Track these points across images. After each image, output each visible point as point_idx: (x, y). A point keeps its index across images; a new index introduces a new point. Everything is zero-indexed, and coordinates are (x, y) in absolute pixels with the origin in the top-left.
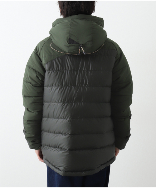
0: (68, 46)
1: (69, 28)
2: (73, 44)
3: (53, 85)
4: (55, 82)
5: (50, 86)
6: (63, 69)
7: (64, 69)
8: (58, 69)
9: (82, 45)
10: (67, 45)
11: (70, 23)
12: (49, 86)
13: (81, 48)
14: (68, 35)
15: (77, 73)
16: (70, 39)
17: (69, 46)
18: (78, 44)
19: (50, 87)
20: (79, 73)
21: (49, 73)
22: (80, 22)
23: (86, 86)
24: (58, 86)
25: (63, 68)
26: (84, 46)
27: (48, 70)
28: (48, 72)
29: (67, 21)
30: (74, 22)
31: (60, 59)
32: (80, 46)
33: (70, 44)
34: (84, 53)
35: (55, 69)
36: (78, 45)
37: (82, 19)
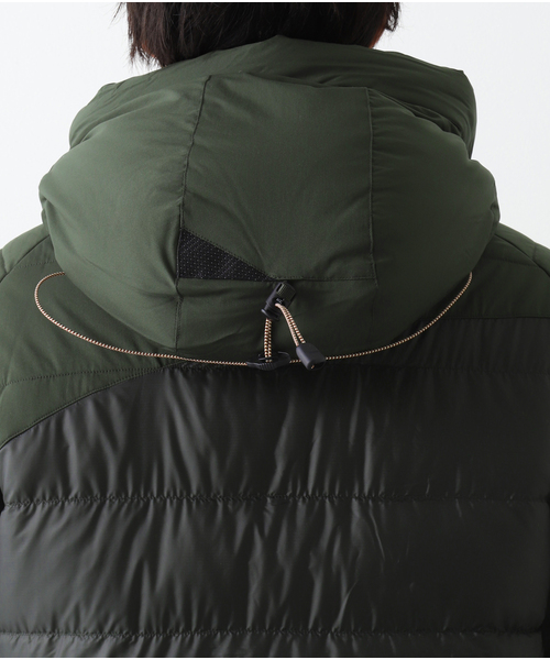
0: (170, 299)
1: (184, 151)
2: (209, 276)
3: (61, 624)
4: (77, 595)
5: (39, 630)
6: (136, 490)
7: (148, 488)
8: (96, 491)
9: (291, 282)
10: (160, 289)
11: (196, 111)
12: (31, 626)
13: (275, 314)
14: (172, 205)
15: (256, 519)
16: (183, 235)
17: (181, 295)
18: (257, 274)
19: (35, 638)
20: (269, 520)
21: (24, 520)
22: (270, 95)
23: (327, 628)
24: (100, 628)
25: (142, 480)
26: (300, 293)
27: (18, 499)
28: (17, 513)
29: (170, 96)
30: (223, 103)
31: (114, 407)
32: (269, 291)
33: (185, 283)
34: (299, 352)
35: (76, 488)
36: (255, 284)
37: (296, 75)
